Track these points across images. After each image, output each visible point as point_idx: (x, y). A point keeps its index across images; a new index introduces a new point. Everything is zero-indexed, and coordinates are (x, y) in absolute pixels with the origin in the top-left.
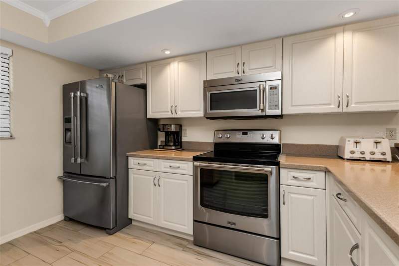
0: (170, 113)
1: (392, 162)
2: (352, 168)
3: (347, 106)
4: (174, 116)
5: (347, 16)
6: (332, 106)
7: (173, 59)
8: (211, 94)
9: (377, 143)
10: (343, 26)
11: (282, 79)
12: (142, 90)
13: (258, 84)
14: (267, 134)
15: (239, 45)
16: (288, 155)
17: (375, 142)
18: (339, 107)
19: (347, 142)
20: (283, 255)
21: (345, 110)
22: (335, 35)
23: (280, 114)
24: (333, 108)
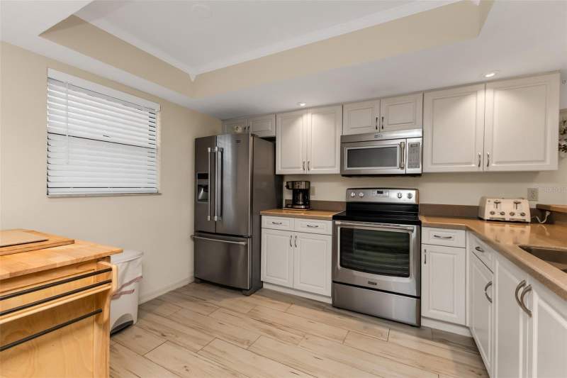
0: (302, 169)
1: (531, 223)
2: (492, 230)
3: (488, 165)
4: (306, 172)
5: (488, 76)
6: (473, 165)
7: (306, 111)
8: (348, 150)
9: (516, 203)
10: (485, 84)
11: (423, 137)
12: (270, 144)
13: (399, 141)
14: (405, 193)
15: (377, 99)
16: (426, 216)
17: (515, 203)
18: (479, 166)
19: (487, 203)
20: (423, 314)
21: (486, 169)
22: (476, 92)
23: (420, 172)
24: (473, 167)
